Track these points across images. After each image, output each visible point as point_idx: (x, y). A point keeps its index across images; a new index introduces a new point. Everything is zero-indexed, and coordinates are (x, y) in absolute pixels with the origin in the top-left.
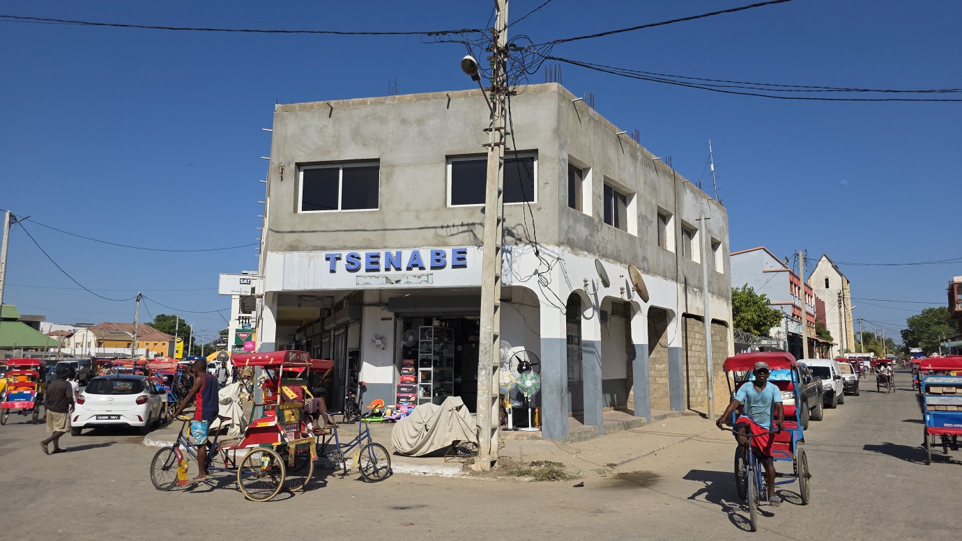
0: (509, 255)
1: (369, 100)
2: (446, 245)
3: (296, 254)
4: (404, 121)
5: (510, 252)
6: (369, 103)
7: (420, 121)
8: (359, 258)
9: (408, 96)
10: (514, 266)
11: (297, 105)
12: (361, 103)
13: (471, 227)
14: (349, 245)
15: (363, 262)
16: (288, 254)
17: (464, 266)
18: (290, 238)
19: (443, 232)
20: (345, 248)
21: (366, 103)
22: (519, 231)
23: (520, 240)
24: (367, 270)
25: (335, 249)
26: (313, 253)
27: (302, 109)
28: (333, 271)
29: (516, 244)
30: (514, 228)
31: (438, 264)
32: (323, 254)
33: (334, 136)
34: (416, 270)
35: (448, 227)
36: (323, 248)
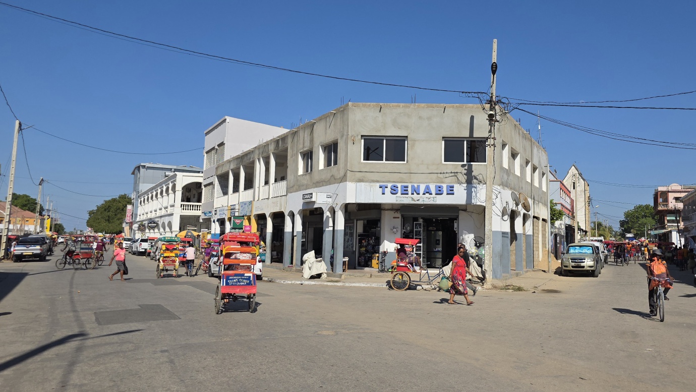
0: (475, 189)
1: (401, 105)
2: (443, 182)
3: (363, 184)
4: (420, 118)
5: (476, 188)
6: (401, 106)
7: (429, 118)
8: (397, 187)
9: (423, 105)
10: (478, 195)
11: (361, 104)
12: (397, 106)
13: (456, 174)
14: (392, 180)
15: (399, 189)
16: (358, 184)
17: (453, 194)
18: (359, 175)
19: (441, 176)
20: (389, 182)
21: (399, 106)
22: (480, 177)
23: (481, 182)
24: (402, 194)
25: (384, 182)
26: (372, 184)
27: (364, 106)
28: (383, 194)
29: (479, 184)
30: (478, 176)
31: (439, 192)
32: (378, 185)
33: (382, 122)
34: (427, 195)
35: (444, 173)
36: (378, 181)
